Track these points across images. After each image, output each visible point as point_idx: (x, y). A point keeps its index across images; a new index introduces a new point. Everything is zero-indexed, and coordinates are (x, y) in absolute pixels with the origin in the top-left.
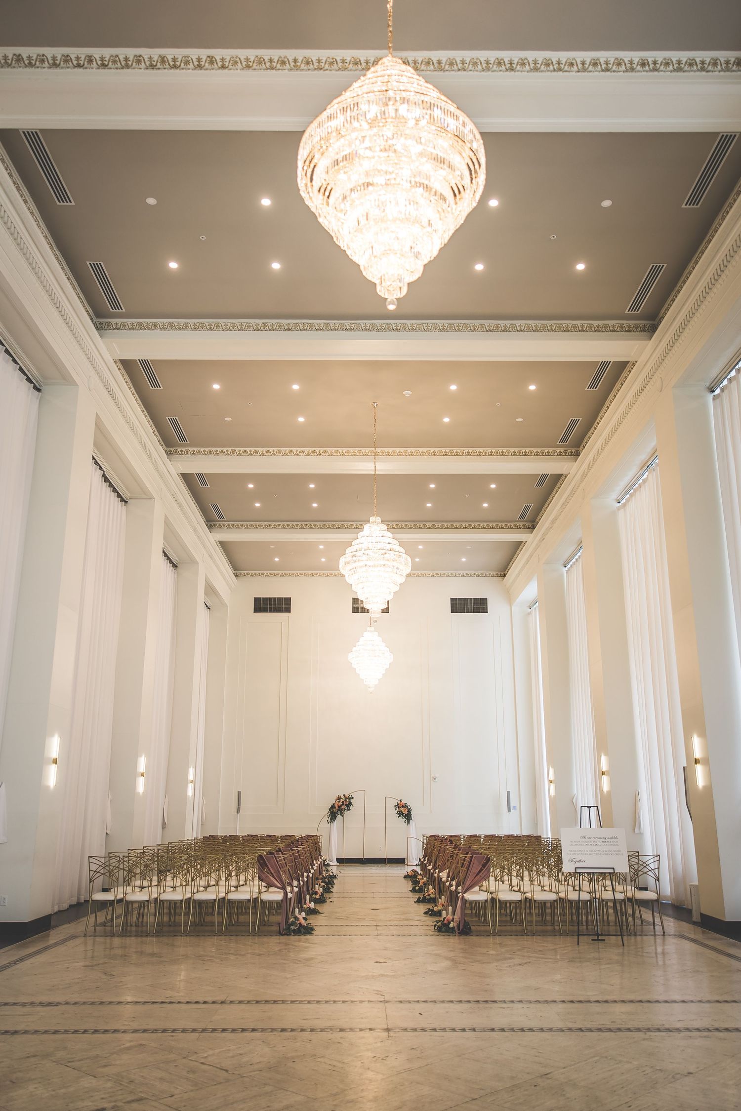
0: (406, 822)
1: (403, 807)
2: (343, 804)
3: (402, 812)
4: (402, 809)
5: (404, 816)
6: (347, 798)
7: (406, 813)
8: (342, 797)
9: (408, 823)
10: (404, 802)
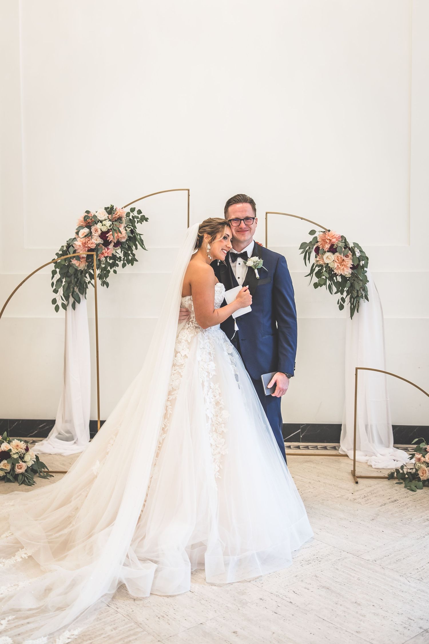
0: (347, 305)
1: (333, 250)
2: (106, 243)
3: (330, 270)
4: (329, 258)
5: (337, 284)
6: (120, 219)
7: (348, 272)
8: (102, 215)
9: (354, 308)
10: (337, 231)
